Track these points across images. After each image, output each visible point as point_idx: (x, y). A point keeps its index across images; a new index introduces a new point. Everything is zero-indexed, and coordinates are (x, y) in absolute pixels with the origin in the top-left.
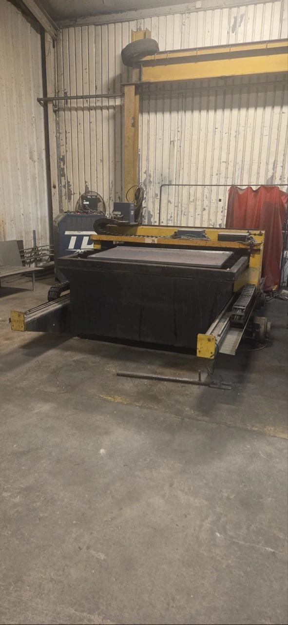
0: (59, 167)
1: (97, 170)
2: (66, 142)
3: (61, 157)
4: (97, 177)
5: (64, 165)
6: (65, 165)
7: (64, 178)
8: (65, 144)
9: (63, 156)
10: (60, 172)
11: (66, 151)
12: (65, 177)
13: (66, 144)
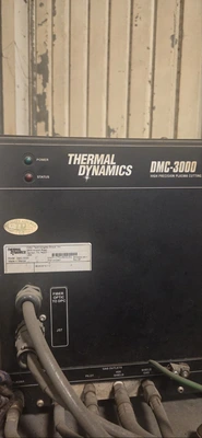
0: (32, 91)
1: (152, 82)
2: (54, 8)
3: (39, 61)
4: (152, 108)
5: (44, 85)
6: (49, 85)
7: (43, 123)
8: (49, 17)
9: (44, 58)
10: (34, 109)
11: (54, 37)
12: (46, 120)
13: (54, 14)
